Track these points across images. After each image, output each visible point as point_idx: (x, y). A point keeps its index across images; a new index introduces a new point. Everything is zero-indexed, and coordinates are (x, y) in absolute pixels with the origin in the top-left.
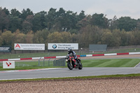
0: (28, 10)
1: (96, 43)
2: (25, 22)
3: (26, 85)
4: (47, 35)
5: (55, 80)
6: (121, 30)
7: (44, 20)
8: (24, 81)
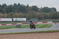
0: (5, 4)
1: (34, 18)
2: (4, 9)
3: (4, 36)
4: (13, 15)
5: (16, 33)
6: (44, 12)
7: (11, 9)
8: (3, 34)
